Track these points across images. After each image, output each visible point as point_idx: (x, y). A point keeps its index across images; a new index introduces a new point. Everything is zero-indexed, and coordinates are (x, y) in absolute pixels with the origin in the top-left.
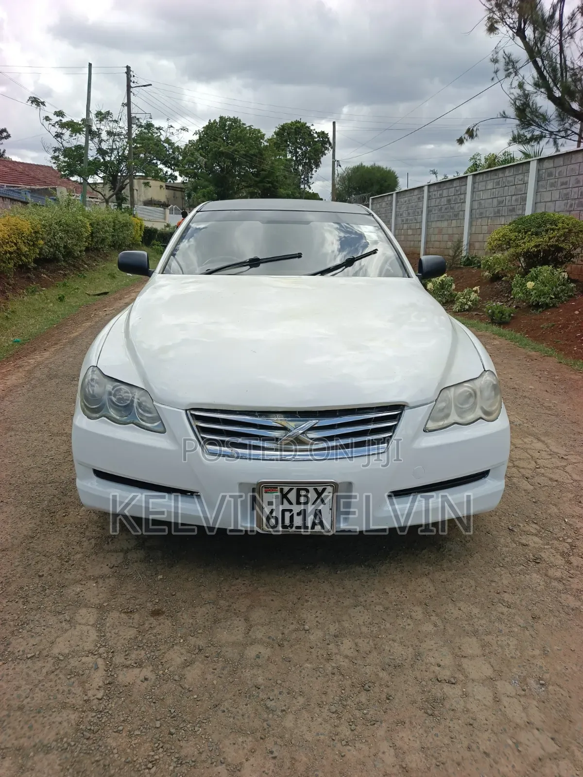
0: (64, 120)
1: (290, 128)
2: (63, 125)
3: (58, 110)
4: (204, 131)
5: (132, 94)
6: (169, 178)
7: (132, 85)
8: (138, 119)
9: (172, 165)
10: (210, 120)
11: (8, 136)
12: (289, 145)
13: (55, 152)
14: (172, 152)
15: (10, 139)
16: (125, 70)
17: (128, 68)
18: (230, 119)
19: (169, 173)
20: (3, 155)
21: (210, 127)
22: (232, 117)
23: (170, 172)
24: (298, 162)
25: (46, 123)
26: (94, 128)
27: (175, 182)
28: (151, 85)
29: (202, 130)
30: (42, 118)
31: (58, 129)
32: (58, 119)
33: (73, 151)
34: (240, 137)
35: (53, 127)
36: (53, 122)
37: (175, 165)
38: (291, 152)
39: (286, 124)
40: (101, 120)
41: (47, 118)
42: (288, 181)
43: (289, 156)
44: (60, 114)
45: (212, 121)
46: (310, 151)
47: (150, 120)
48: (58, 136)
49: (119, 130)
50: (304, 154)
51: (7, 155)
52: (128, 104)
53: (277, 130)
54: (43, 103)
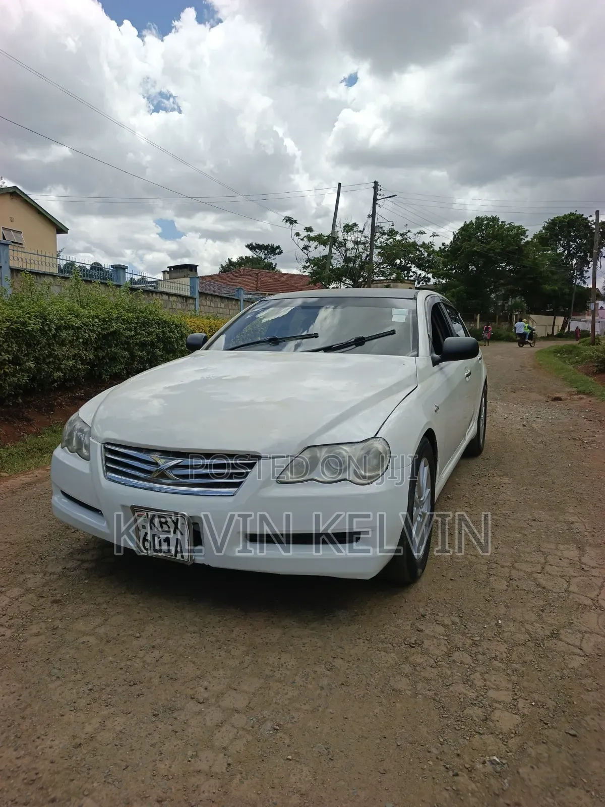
0: (312, 235)
1: (561, 222)
2: (310, 239)
3: (308, 226)
4: (459, 232)
5: (377, 206)
6: (422, 280)
7: (378, 197)
8: (381, 228)
9: (426, 267)
10: (466, 222)
11: (281, 252)
12: (560, 240)
13: (307, 263)
14: (427, 255)
15: (282, 255)
16: (373, 185)
17: (376, 183)
18: (487, 219)
19: (422, 276)
20: (274, 268)
21: (465, 229)
22: (489, 216)
23: (423, 274)
24: (571, 256)
25: (296, 238)
26: (341, 239)
27: (428, 284)
28: (396, 195)
29: (457, 232)
30: (293, 234)
31: (306, 242)
32: (306, 234)
33: (322, 260)
34: (497, 235)
35: (301, 241)
36: (301, 237)
37: (430, 267)
38: (562, 246)
39: (557, 217)
40: (347, 232)
41: (298, 234)
42: (555, 277)
43: (560, 250)
44: (309, 229)
45: (468, 223)
46: (586, 244)
47: (393, 227)
48: (306, 248)
49: (363, 239)
50: (578, 247)
51: (277, 268)
52: (373, 216)
53: (546, 224)
54: (295, 222)
